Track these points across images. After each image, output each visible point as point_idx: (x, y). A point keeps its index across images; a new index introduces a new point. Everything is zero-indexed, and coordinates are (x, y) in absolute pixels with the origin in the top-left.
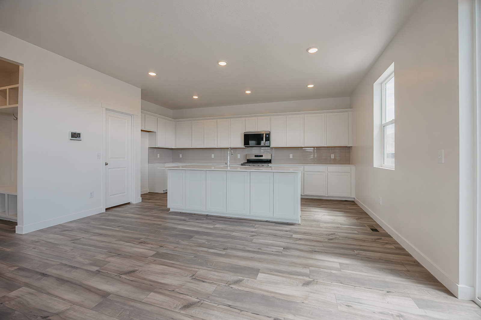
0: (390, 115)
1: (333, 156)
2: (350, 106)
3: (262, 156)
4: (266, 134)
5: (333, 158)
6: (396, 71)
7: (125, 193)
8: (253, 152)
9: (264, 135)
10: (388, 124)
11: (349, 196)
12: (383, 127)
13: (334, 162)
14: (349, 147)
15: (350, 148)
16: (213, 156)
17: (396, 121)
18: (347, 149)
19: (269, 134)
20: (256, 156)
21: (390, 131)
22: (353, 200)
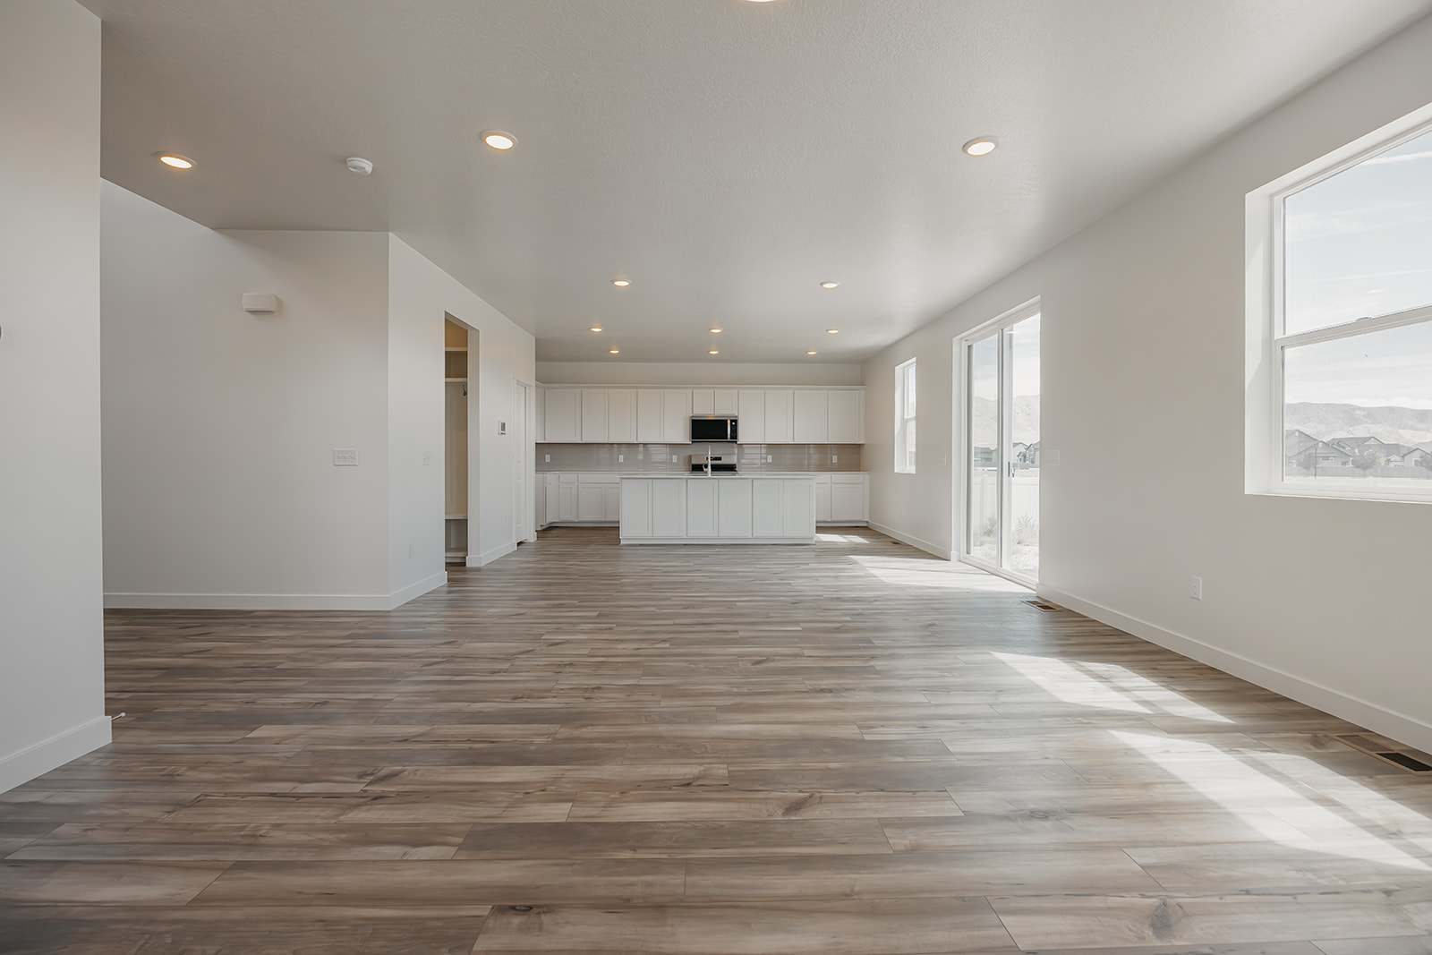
0: (911, 412)
1: (835, 459)
2: (861, 381)
3: (720, 459)
4: (732, 421)
5: (836, 462)
6: (917, 362)
7: (521, 522)
8: (707, 452)
9: (729, 422)
10: (911, 419)
11: (860, 518)
12: (904, 422)
13: (841, 468)
14: (860, 444)
15: (860, 446)
16: (621, 458)
17: (917, 418)
18: (856, 448)
19: (736, 421)
20: (712, 458)
21: (912, 427)
22: (866, 525)
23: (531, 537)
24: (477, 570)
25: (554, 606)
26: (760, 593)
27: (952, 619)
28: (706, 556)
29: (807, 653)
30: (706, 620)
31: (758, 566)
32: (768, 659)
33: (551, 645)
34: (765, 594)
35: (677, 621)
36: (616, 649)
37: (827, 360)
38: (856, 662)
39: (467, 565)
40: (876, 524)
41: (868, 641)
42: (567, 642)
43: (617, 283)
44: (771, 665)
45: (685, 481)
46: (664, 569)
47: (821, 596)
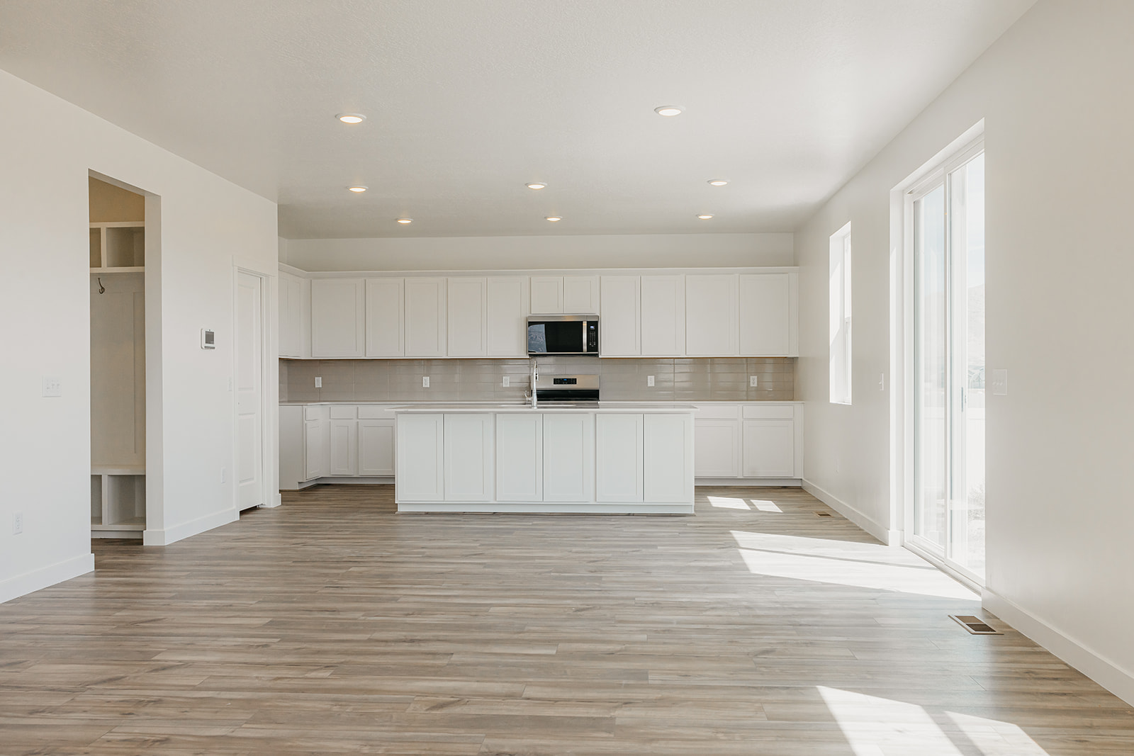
1: (754, 380)
2: (794, 260)
3: (573, 381)
4: (589, 324)
5: (756, 385)
6: (854, 232)
7: (253, 479)
9: (585, 325)
11: (790, 475)
12: (845, 324)
13: (760, 395)
14: (793, 358)
15: (793, 361)
18: (788, 364)
19: (595, 324)
20: (557, 381)
21: (850, 331)
22: (799, 484)
23: (271, 499)
24: (159, 551)
25: (216, 609)
26: (541, 593)
27: (811, 644)
28: (509, 531)
29: (530, 692)
30: (419, 635)
31: (574, 549)
32: (459, 700)
33: (156, 670)
34: (547, 594)
35: (377, 635)
36: (247, 678)
37: (727, 227)
38: (593, 710)
39: (144, 545)
40: (808, 483)
41: (642, 675)
42: (185, 665)
43: (344, 119)
44: (457, 710)
45: (492, 416)
46: (428, 552)
47: (633, 599)
